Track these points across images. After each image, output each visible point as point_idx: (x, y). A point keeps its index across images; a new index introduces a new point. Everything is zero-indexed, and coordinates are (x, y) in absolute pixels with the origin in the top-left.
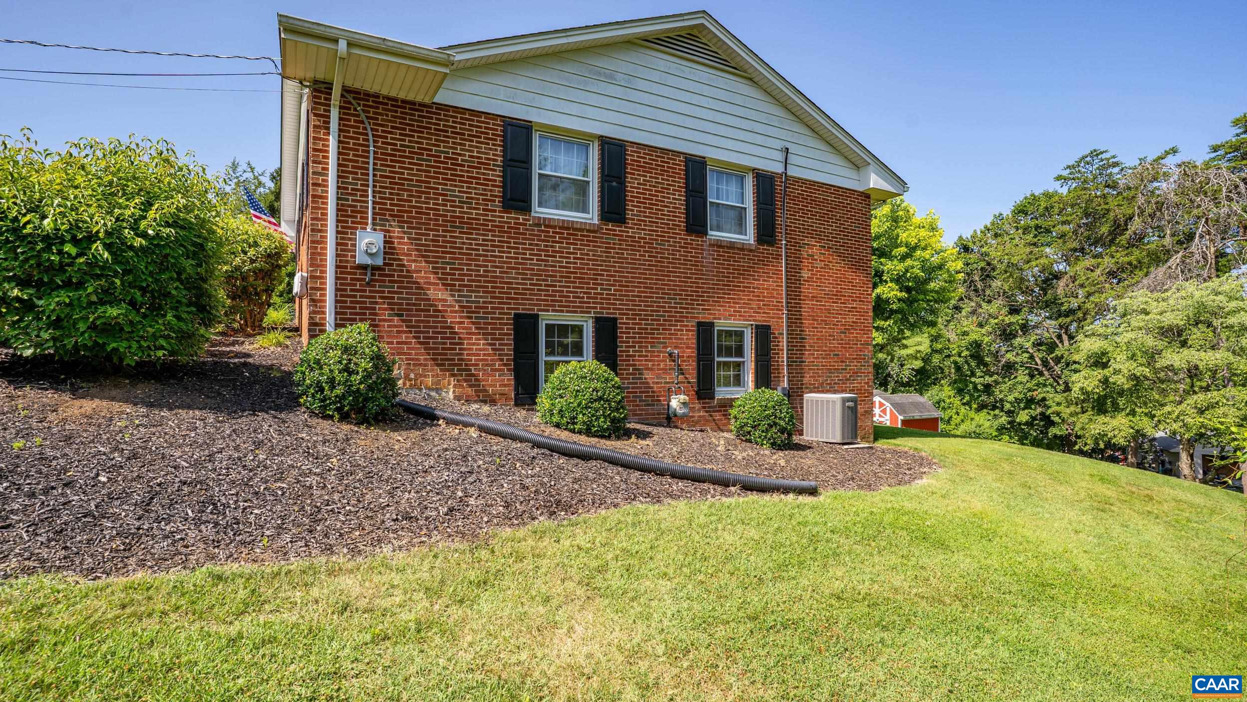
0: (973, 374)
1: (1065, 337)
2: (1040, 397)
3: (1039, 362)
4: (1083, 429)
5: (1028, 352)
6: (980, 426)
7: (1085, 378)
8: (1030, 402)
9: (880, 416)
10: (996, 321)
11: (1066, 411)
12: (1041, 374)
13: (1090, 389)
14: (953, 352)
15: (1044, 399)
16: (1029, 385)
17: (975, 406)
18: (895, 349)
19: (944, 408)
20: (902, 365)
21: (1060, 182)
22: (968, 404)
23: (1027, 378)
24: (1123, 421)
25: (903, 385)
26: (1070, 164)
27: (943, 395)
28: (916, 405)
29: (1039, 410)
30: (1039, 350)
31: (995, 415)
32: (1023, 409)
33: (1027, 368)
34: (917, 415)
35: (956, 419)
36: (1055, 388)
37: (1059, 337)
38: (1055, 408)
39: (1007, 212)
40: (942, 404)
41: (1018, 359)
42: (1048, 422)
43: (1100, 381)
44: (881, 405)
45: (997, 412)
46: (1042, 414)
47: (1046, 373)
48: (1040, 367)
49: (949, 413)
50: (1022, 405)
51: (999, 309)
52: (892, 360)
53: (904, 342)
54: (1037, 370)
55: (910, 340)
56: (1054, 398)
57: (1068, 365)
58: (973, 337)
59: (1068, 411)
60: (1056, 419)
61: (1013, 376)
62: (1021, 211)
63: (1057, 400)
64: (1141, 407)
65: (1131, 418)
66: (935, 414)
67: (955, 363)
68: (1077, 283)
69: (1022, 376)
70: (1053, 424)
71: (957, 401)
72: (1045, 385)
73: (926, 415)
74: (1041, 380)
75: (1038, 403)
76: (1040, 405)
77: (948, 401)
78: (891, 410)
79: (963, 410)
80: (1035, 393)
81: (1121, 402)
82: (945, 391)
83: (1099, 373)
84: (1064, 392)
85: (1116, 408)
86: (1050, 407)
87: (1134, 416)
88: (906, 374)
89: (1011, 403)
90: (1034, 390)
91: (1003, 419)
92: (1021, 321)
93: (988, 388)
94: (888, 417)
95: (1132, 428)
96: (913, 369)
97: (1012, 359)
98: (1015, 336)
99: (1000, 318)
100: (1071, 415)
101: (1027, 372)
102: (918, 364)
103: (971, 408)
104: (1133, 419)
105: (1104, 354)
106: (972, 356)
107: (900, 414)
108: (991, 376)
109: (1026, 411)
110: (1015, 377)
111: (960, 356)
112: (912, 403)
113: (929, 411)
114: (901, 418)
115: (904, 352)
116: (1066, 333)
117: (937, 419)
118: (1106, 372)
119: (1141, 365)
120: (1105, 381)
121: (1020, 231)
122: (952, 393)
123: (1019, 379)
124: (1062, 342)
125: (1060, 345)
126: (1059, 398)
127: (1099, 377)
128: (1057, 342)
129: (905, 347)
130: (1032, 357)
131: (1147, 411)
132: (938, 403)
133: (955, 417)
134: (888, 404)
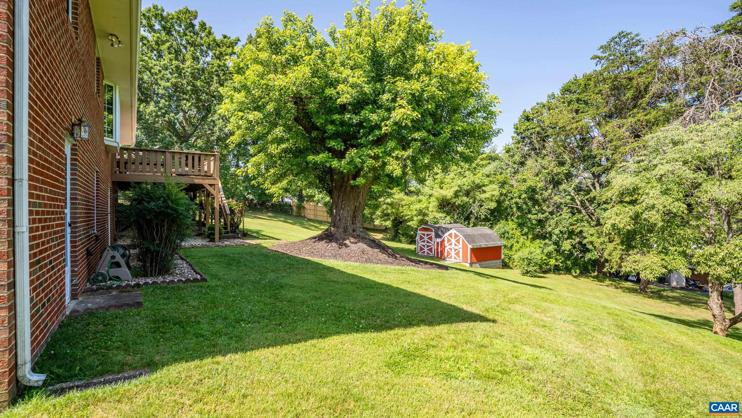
0: (530, 212)
1: (597, 185)
2: (579, 230)
3: (579, 203)
4: (610, 255)
5: (570, 195)
6: (531, 253)
7: (617, 214)
8: (571, 234)
9: (455, 245)
10: (547, 171)
11: (597, 242)
12: (580, 212)
13: (621, 226)
14: (515, 195)
15: (581, 232)
16: (570, 220)
17: (530, 236)
18: (476, 193)
19: (507, 238)
20: (481, 206)
21: (595, 61)
22: (526, 234)
23: (570, 215)
24: (655, 259)
25: (479, 221)
26: (603, 44)
27: (507, 228)
28: (484, 236)
29: (578, 240)
30: (578, 194)
31: (545, 243)
32: (567, 239)
33: (569, 207)
34: (483, 244)
35: (516, 247)
36: (589, 223)
37: (593, 185)
38: (590, 239)
39: (558, 93)
40: (507, 235)
41: (563, 201)
42: (585, 250)
43: (630, 217)
44: (456, 236)
45: (547, 241)
46: (580, 243)
47: (583, 211)
48: (579, 207)
49: (512, 241)
50: (566, 236)
51: (549, 162)
52: (474, 202)
53: (484, 188)
54: (577, 209)
55: (488, 187)
56: (589, 231)
57: (599, 205)
58: (530, 183)
59: (599, 241)
60: (590, 247)
61: (559, 214)
62: (566, 90)
63: (590, 232)
64: (674, 245)
65: (662, 256)
66: (498, 243)
67: (517, 203)
68: (607, 139)
69: (565, 213)
70: (588, 250)
71: (518, 233)
72: (582, 221)
73: (491, 244)
74: (579, 216)
75: (576, 235)
76: (578, 236)
77: (511, 232)
78: (463, 240)
79: (522, 240)
80: (574, 227)
81: (653, 239)
82: (510, 226)
83: (630, 210)
84: (596, 226)
85: (646, 245)
86: (585, 238)
87: (666, 254)
88: (483, 212)
89: (557, 235)
90: (574, 225)
91: (552, 247)
92: (565, 171)
93: (540, 222)
94: (461, 246)
95: (666, 268)
96: (488, 209)
97: (559, 200)
98: (560, 183)
99: (550, 168)
100: (602, 244)
101: (569, 210)
102: (493, 205)
103: (528, 238)
104: (666, 258)
105: (636, 189)
106: (530, 199)
107: (470, 244)
108: (543, 214)
109: (569, 241)
110: (561, 215)
111: (520, 198)
112: (480, 235)
113: (494, 241)
114: (470, 246)
115: (483, 196)
116: (598, 182)
117: (501, 247)
118: (638, 208)
119: (678, 200)
120: (636, 217)
121: (566, 104)
122: (515, 226)
123: (563, 216)
124: (595, 188)
125: (593, 190)
126: (592, 231)
127: (631, 214)
128: (592, 188)
129: (484, 192)
130: (573, 199)
131: (681, 249)
132: (503, 234)
133: (515, 245)
134: (461, 236)
